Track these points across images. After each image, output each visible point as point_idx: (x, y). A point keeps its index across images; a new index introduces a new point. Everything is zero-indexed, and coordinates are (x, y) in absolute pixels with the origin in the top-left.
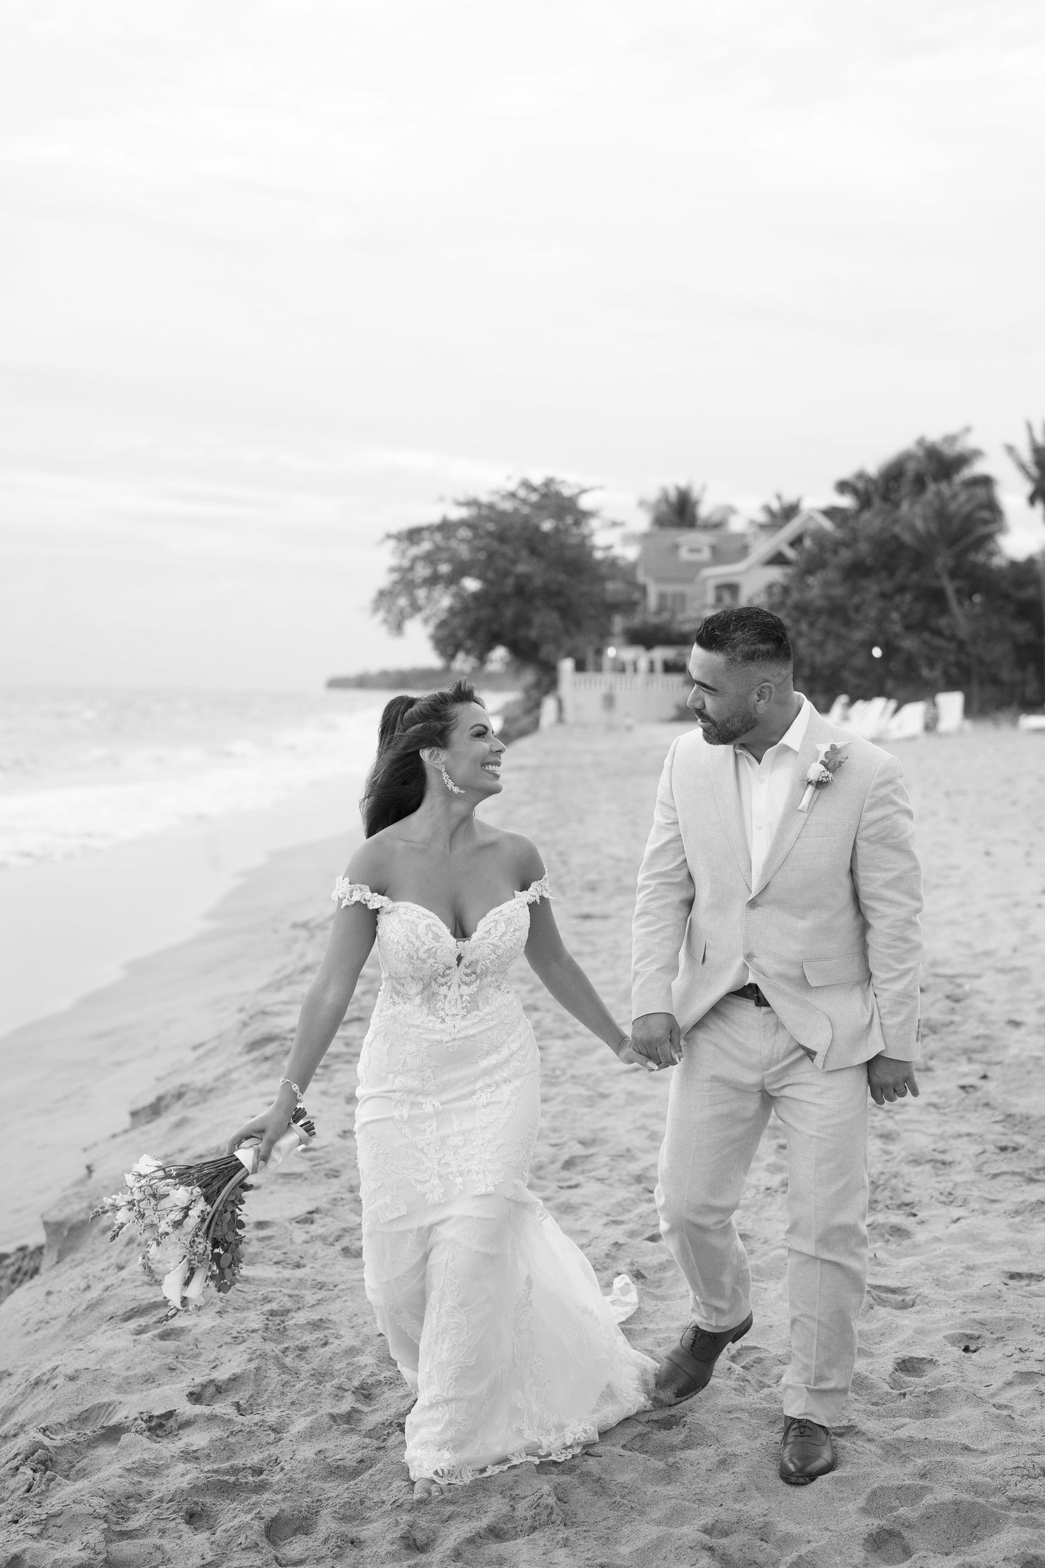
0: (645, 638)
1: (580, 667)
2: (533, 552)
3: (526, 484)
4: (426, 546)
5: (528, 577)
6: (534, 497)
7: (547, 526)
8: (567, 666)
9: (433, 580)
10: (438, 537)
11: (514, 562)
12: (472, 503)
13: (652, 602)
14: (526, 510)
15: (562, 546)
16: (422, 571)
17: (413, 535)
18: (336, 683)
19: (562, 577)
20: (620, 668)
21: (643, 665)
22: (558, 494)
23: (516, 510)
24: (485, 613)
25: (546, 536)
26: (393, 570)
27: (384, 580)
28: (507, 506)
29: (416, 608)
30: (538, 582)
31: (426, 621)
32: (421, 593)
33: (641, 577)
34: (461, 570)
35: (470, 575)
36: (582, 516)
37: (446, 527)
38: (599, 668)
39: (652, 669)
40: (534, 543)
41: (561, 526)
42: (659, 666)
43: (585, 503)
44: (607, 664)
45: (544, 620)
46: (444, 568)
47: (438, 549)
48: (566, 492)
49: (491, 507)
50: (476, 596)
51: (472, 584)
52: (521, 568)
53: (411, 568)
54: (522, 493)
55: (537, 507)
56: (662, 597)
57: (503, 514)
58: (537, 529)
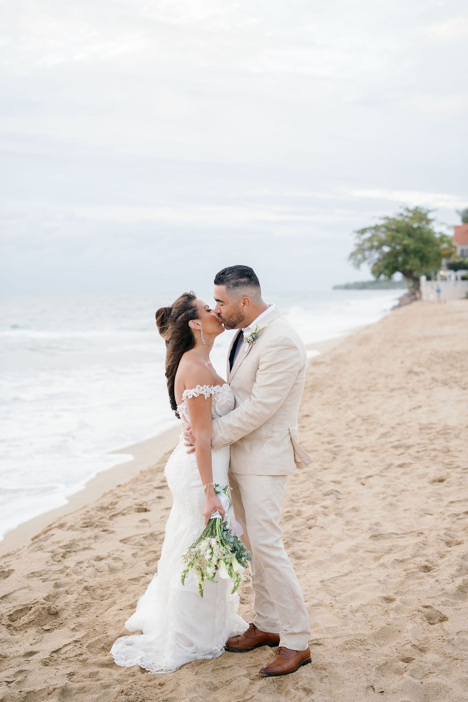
0: (454, 267)
1: (429, 279)
2: (410, 235)
3: (407, 210)
4: (367, 235)
5: (408, 246)
6: (410, 215)
7: (415, 225)
8: (423, 279)
9: (371, 248)
10: (373, 231)
11: (403, 240)
12: (387, 218)
13: (458, 253)
14: (407, 220)
15: (422, 234)
16: (367, 245)
17: (363, 231)
18: (336, 288)
19: (421, 245)
20: (444, 279)
21: (453, 277)
22: (420, 213)
23: (403, 220)
24: (392, 260)
25: (415, 229)
26: (356, 245)
27: (353, 249)
28: (400, 219)
29: (365, 259)
30: (412, 247)
31: (369, 264)
32: (367, 253)
33: (454, 243)
34: (382, 244)
35: (385, 245)
36: (429, 221)
37: (376, 228)
38: (436, 280)
39: (457, 279)
40: (410, 232)
41: (421, 226)
42: (459, 278)
43: (430, 216)
44: (439, 277)
45: (414, 262)
46: (376, 244)
47: (373, 236)
48: (423, 212)
49: (394, 219)
50: (388, 254)
51: (386, 249)
52: (406, 242)
53: (363, 244)
54: (405, 213)
55: (412, 218)
56: (462, 251)
57: (398, 222)
58: (412, 227)
